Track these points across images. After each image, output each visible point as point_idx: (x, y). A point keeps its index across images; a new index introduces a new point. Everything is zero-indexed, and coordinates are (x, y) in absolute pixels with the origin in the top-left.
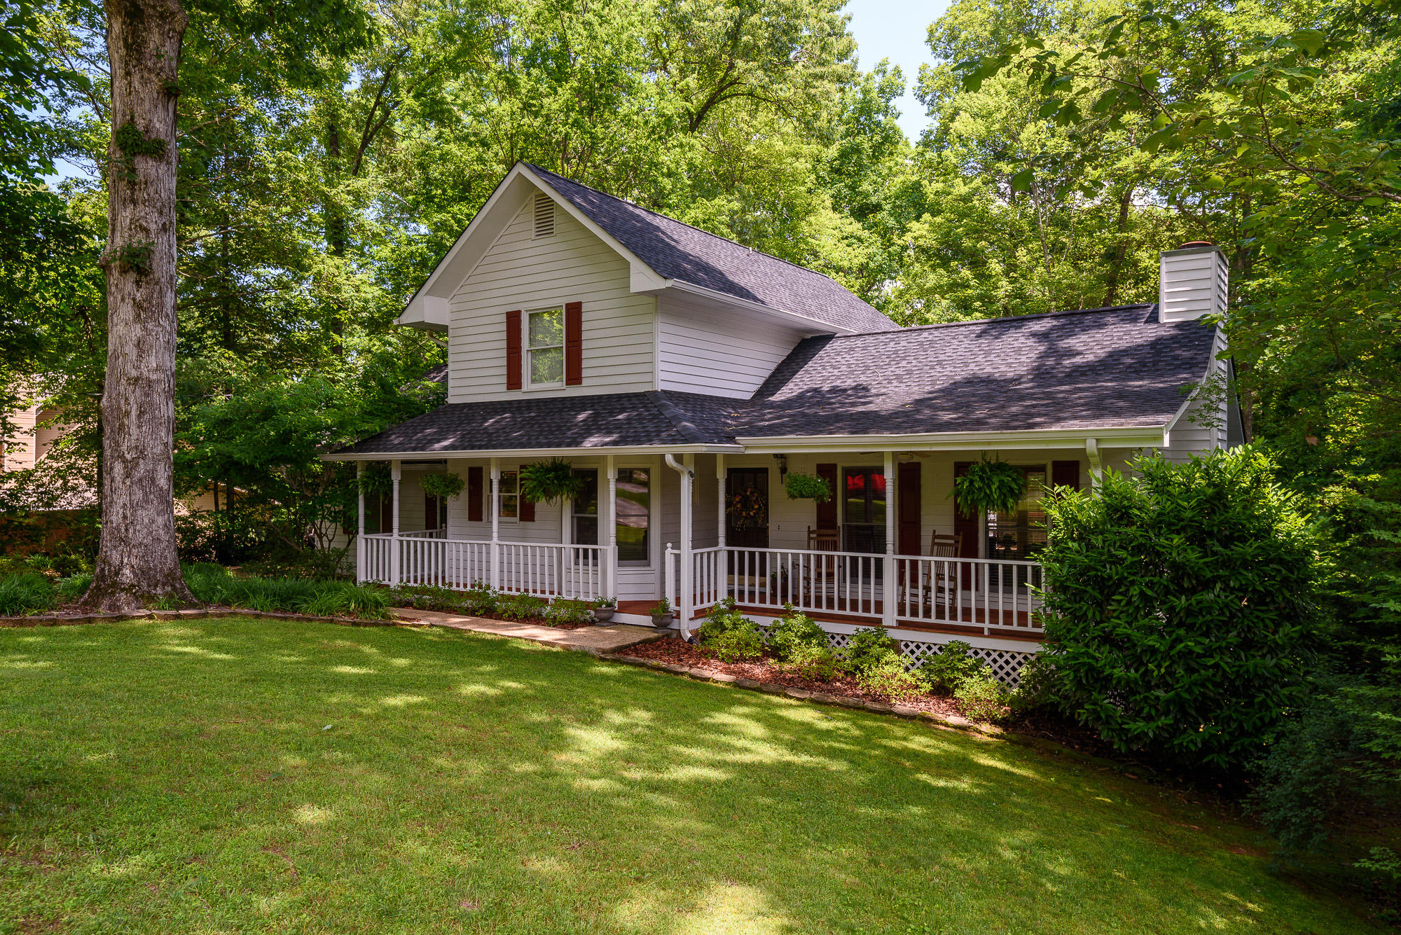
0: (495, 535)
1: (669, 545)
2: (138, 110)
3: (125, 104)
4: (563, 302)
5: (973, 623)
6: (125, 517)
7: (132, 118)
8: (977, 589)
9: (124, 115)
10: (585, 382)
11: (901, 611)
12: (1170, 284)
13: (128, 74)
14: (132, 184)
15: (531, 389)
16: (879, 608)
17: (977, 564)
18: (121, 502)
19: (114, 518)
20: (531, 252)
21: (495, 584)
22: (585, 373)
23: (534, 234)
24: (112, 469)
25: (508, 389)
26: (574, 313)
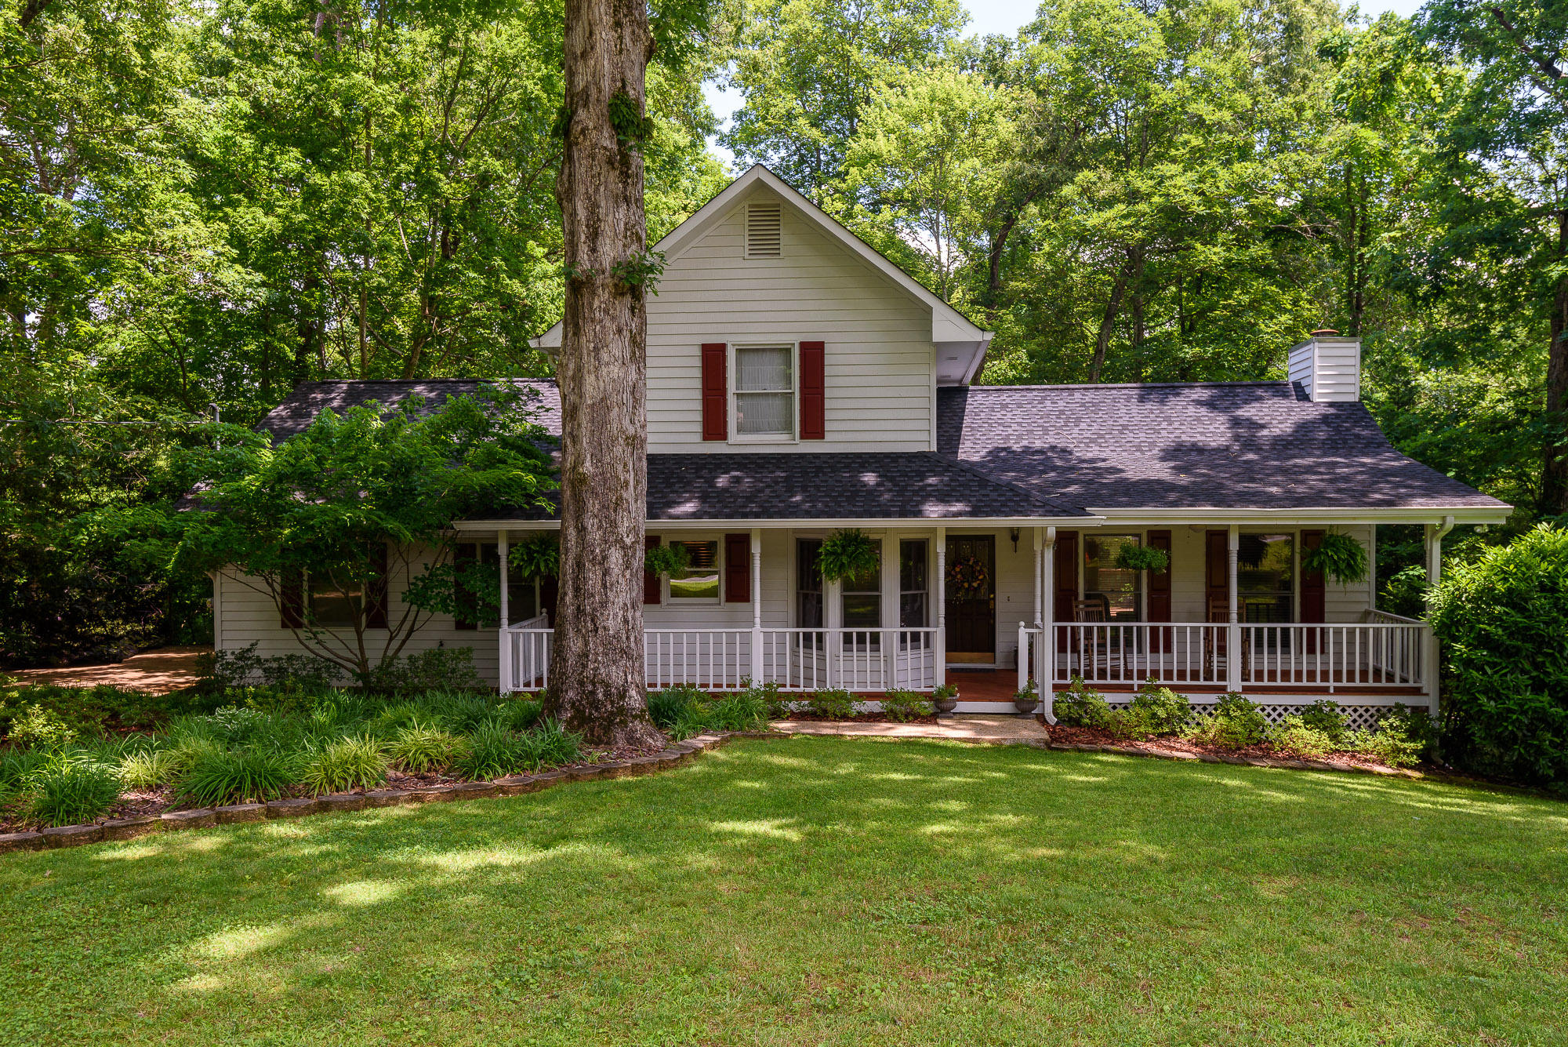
0: (758, 620)
1: (1022, 623)
2: (629, 75)
3: (615, 65)
4: (795, 339)
5: (1318, 683)
6: (626, 621)
7: (624, 86)
8: (1322, 652)
9: (614, 80)
10: (828, 436)
11: (1245, 676)
12: (1322, 367)
13: (618, 24)
14: (625, 175)
15: (738, 442)
16: (1222, 676)
17: (1322, 629)
18: (620, 601)
19: (610, 623)
20: (739, 274)
21: (758, 679)
22: (828, 426)
23: (747, 252)
24: (605, 558)
25: (705, 439)
26: (813, 355)
